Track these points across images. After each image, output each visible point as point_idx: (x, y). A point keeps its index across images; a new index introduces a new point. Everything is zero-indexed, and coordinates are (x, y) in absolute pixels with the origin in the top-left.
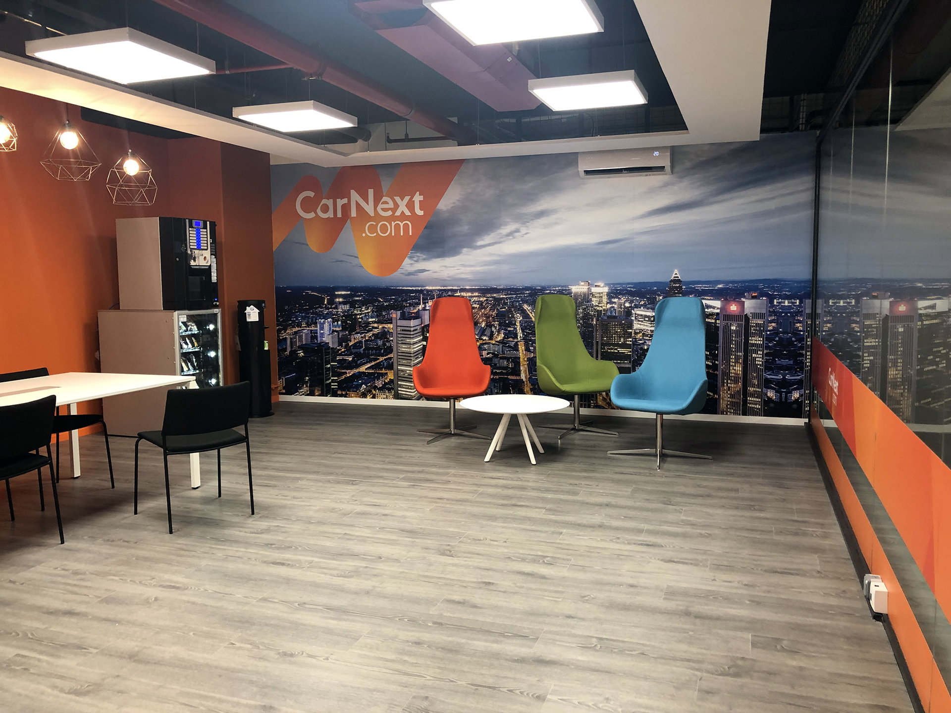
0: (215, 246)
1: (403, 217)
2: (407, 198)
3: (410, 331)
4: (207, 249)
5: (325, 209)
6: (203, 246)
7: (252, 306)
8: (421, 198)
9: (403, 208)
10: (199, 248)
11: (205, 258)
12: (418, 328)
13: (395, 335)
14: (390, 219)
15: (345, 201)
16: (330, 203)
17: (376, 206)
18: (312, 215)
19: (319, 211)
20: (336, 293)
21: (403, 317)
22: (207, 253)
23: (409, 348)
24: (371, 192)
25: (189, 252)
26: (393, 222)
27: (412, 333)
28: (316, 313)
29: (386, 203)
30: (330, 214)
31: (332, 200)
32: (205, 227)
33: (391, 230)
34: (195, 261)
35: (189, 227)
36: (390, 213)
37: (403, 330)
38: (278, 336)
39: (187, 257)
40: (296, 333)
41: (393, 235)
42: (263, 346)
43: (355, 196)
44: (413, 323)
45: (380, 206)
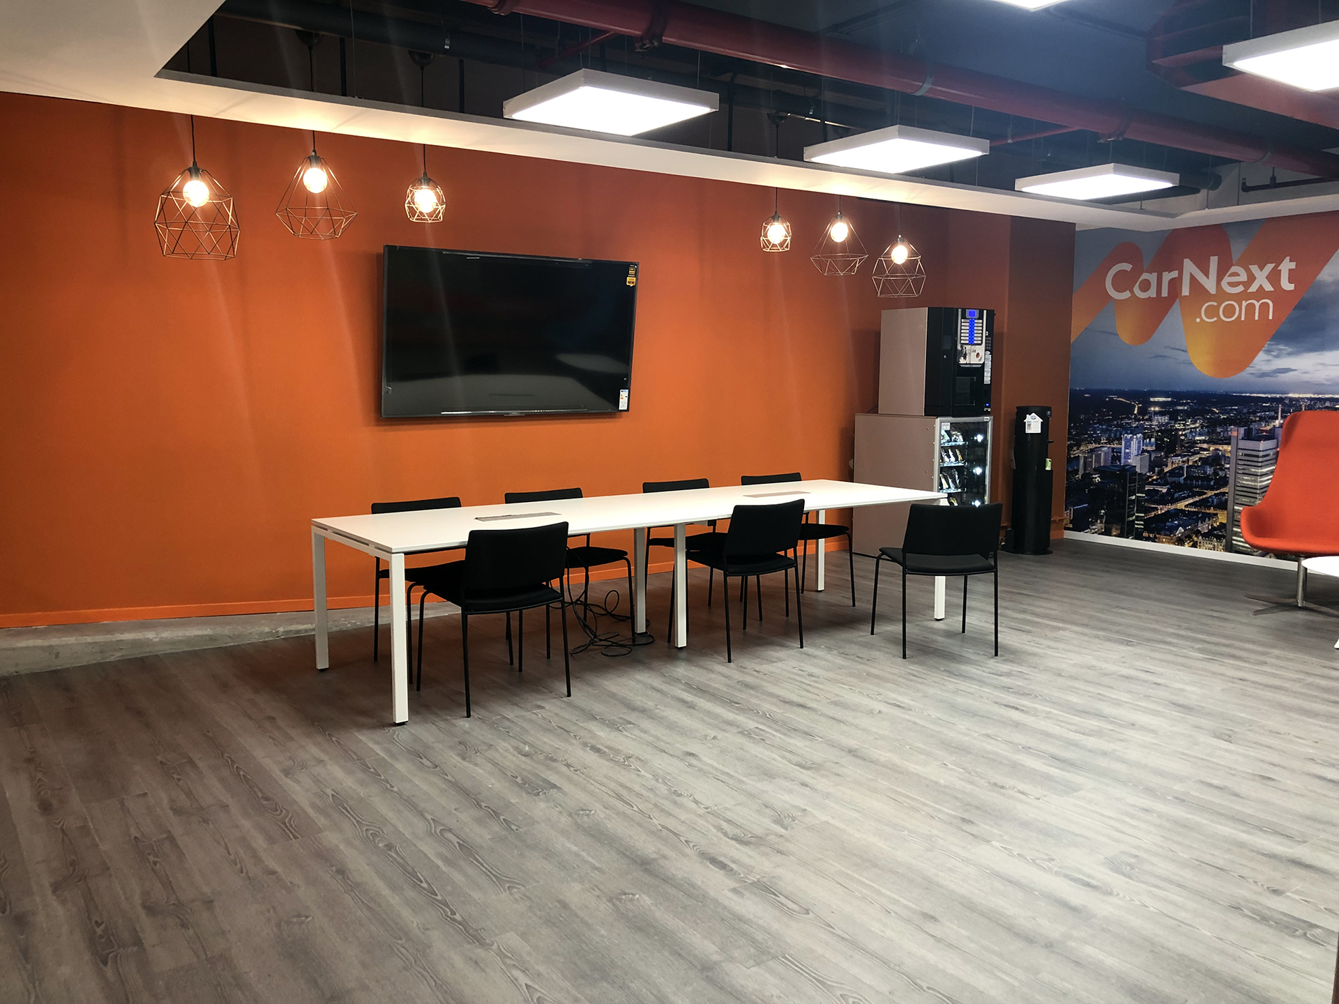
0: (992, 340)
1: (1261, 293)
2: (1269, 267)
3: (1258, 457)
4: (980, 344)
5: (1146, 286)
6: (977, 340)
7: (1033, 414)
8: (1293, 265)
9: (1261, 279)
10: (971, 343)
11: (978, 355)
12: (1271, 452)
13: (1233, 461)
14: (1238, 298)
15: (1175, 274)
16: (1153, 278)
17: (1219, 279)
18: (1127, 295)
19: (1136, 290)
20: (1152, 399)
21: (1248, 436)
22: (981, 349)
23: (1255, 481)
24: (1214, 261)
25: (959, 348)
26: (1244, 302)
27: (1260, 460)
28: (1121, 426)
29: (1237, 274)
30: (1152, 293)
31: (1155, 274)
32: (981, 317)
33: (1240, 312)
34: (965, 358)
35: (962, 318)
36: (1240, 289)
37: (1246, 455)
38: (1069, 454)
39: (956, 354)
40: (1092, 451)
41: (1243, 319)
42: (1044, 465)
43: (1189, 267)
44: (1263, 445)
45: (1227, 279)
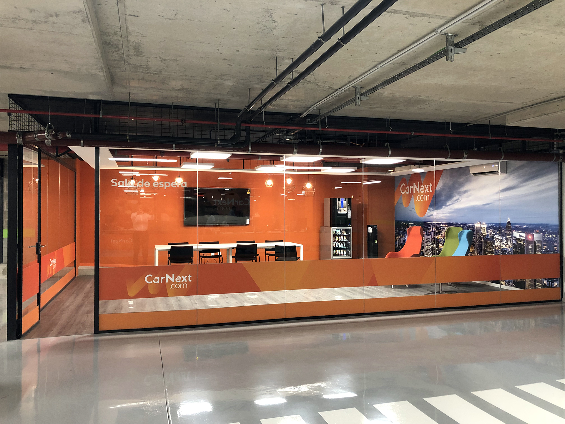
0: (351, 206)
1: (427, 193)
2: (428, 185)
3: (428, 240)
5: (407, 190)
6: (344, 206)
7: (370, 227)
8: (432, 185)
9: (427, 190)
13: (424, 241)
15: (412, 187)
18: (404, 193)
20: (410, 223)
21: (427, 234)
22: (346, 209)
23: (428, 247)
24: (419, 183)
25: (338, 209)
26: (424, 195)
28: (404, 231)
29: (422, 187)
30: (409, 192)
31: (409, 187)
32: (345, 200)
33: (424, 198)
34: (340, 211)
35: (339, 201)
36: (423, 192)
38: (395, 240)
40: (399, 238)
41: (424, 200)
42: (375, 242)
43: (414, 185)
44: (429, 237)
45: (421, 189)
